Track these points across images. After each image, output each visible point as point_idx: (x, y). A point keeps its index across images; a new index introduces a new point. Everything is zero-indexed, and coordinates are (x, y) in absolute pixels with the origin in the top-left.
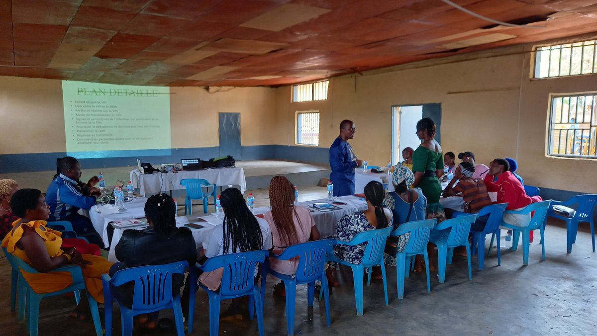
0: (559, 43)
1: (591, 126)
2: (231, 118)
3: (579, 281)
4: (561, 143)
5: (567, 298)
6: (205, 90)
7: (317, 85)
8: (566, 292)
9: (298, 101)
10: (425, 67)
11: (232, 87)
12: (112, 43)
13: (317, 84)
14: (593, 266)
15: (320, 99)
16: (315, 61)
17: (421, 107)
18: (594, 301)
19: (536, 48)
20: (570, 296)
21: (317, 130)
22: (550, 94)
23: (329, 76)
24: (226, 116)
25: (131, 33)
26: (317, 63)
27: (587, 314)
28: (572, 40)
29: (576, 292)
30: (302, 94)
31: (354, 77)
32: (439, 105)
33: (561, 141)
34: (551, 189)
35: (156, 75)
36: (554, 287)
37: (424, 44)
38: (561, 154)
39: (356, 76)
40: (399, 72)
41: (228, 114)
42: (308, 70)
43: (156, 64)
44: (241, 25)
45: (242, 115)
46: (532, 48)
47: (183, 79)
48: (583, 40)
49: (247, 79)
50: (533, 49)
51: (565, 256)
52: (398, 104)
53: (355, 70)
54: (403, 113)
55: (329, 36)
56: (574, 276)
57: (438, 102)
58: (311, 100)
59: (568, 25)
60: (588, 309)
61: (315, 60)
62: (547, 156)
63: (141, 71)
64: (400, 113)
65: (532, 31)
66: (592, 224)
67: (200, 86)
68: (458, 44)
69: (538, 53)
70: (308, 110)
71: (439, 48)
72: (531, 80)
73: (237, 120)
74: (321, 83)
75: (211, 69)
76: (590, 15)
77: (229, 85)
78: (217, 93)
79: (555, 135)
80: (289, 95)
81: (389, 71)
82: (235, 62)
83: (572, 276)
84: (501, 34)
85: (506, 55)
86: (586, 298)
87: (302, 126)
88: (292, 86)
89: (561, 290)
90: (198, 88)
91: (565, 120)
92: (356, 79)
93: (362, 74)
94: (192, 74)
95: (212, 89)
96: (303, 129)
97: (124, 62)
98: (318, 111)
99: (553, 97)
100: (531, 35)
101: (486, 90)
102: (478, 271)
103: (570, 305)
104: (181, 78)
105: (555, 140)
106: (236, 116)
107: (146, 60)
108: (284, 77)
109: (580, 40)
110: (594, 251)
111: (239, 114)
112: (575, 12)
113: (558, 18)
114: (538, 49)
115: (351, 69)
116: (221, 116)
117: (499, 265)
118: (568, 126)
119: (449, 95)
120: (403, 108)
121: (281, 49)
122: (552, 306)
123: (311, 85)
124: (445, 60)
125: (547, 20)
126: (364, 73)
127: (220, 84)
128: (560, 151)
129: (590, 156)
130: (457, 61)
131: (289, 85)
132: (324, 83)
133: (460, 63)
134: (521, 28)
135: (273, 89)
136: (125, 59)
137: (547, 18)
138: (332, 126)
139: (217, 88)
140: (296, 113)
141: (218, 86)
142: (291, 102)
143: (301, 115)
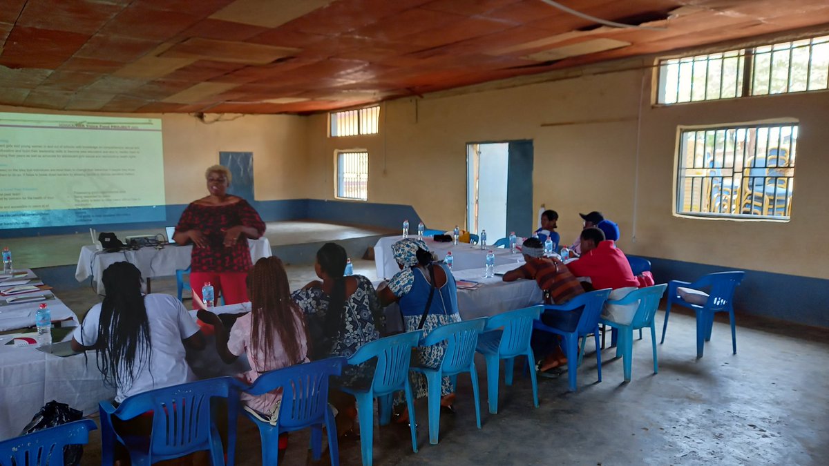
0: (690, 53)
1: (734, 173)
2: (239, 160)
3: (710, 403)
4: (694, 196)
5: (689, 433)
6: (197, 118)
7: (364, 112)
8: (690, 422)
9: (339, 135)
10: (509, 87)
11: (239, 115)
12: (15, 43)
13: (364, 110)
14: (732, 378)
15: (369, 133)
16: (352, 76)
17: (506, 145)
18: (729, 436)
19: (660, 61)
20: (695, 430)
21: (365, 177)
22: (679, 127)
23: (380, 99)
24: (230, 157)
25: (37, 27)
26: (353, 79)
27: (717, 460)
28: (708, 50)
29: (704, 421)
30: (344, 126)
31: (414, 101)
32: (530, 142)
33: (694, 193)
34: (681, 262)
35: (114, 96)
36: (673, 414)
37: (502, 52)
38: (694, 211)
39: (417, 100)
40: (476, 94)
41: (232, 153)
42: (345, 89)
43: (103, 78)
44: (212, 17)
45: (255, 156)
46: (653, 61)
47: (157, 101)
48: (723, 50)
49: (258, 102)
50: (656, 63)
51: (694, 362)
52: (474, 140)
53: (413, 91)
54: (482, 153)
55: (357, 37)
56: (706, 395)
57: (528, 138)
58: (356, 133)
59: (701, 27)
60: (719, 450)
61: (348, 74)
62: (675, 214)
63: (88, 88)
64: (479, 153)
65: (651, 34)
66: (731, 315)
67: (189, 112)
68: (550, 53)
69: (662, 68)
70: (351, 148)
71: (524, 60)
72: (653, 107)
73: (248, 163)
74: (369, 110)
75: (194, 87)
76: (728, 13)
77: (236, 112)
78: (216, 123)
79: (686, 185)
80: (324, 127)
81: (461, 93)
82: (227, 76)
83: (701, 395)
84: (607, 40)
85: (620, 71)
86: (718, 430)
87: (345, 171)
88: (329, 114)
89: (684, 419)
90: (186, 115)
91: (699, 164)
92: (417, 104)
93: (422, 97)
94: (168, 95)
95: (208, 117)
96: (345, 175)
97: (51, 74)
98: (366, 150)
99: (683, 131)
100: (650, 42)
101: (592, 121)
102: (569, 392)
103: (694, 444)
104: (153, 100)
105: (685, 193)
106: (247, 157)
107: (86, 71)
108: (313, 99)
109: (718, 50)
110: (735, 352)
111: (251, 154)
112: (706, 6)
113: (683, 16)
114: (662, 63)
115: (408, 89)
116: (223, 156)
117: (599, 381)
118: (704, 173)
119: (543, 128)
120: (482, 145)
121: (292, 58)
122: (667, 447)
123: (356, 112)
124: (537, 78)
125: (669, 18)
126: (426, 96)
127: (220, 110)
128: (693, 207)
129: (733, 213)
131: (324, 112)
132: (374, 109)
133: (558, 82)
134: (636, 31)
135: (303, 118)
136: (52, 69)
137: (668, 16)
138: (385, 172)
139: (215, 116)
140: (336, 152)
141: (217, 112)
142: (328, 136)
143: (342, 154)
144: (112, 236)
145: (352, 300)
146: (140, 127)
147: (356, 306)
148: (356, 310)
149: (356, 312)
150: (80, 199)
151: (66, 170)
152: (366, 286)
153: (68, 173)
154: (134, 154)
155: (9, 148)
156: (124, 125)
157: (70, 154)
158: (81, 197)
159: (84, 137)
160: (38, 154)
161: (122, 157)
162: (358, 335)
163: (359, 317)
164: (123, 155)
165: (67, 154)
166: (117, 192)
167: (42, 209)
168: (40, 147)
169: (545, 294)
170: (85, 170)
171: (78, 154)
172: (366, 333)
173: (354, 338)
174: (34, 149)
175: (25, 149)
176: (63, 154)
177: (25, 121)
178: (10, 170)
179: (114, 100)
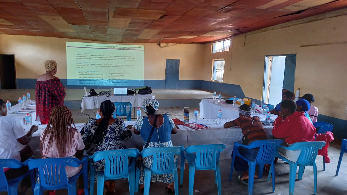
2: (174, 63)
6: (158, 45)
7: (226, 42)
9: (215, 52)
10: (287, 27)
11: (175, 44)
15: (226, 51)
17: (285, 56)
21: (223, 71)
24: (170, 61)
30: (218, 47)
32: (295, 55)
40: (271, 31)
43: (108, 28)
52: (270, 54)
54: (274, 60)
57: (294, 53)
58: (222, 51)
64: (272, 61)
70: (219, 58)
73: (177, 64)
77: (173, 43)
78: (165, 47)
80: (210, 49)
81: (264, 31)
88: (212, 43)
90: (154, 44)
92: (245, 37)
95: (162, 45)
97: (90, 27)
101: (328, 44)
106: (177, 62)
111: (179, 60)
116: (167, 61)
119: (301, 47)
121: (165, 15)
123: (223, 42)
124: (301, 21)
130: (309, 22)
131: (210, 42)
136: (87, 25)
138: (230, 69)
139: (165, 44)
140: (213, 60)
141: (167, 43)
142: (211, 53)
143: (216, 61)
144: (93, 90)
145: (109, 127)
146: (136, 49)
147: (110, 130)
148: (109, 132)
149: (109, 134)
150: (113, 76)
151: (109, 65)
152: (119, 123)
153: (110, 66)
154: (133, 59)
155: (91, 56)
156: (131, 48)
157: (111, 59)
158: (114, 75)
159: (116, 52)
160: (100, 58)
161: (129, 60)
162: (107, 145)
163: (109, 136)
164: (129, 59)
165: (110, 59)
166: (126, 74)
167: (100, 79)
168: (101, 56)
169: (243, 137)
170: (115, 65)
171: (114, 59)
172: (111, 144)
173: (104, 146)
174: (99, 57)
175: (95, 56)
176: (109, 59)
177: (96, 46)
178: (90, 64)
179: (123, 38)
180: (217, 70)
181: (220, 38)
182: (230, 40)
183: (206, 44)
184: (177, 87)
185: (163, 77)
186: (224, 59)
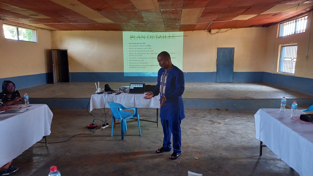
2: (227, 52)
6: (208, 32)
9: (284, 35)
13: (300, 19)
23: (308, 11)
30: (287, 30)
41: (224, 48)
58: (293, 33)
70: (289, 43)
73: (232, 53)
78: (217, 34)
80: (276, 32)
87: (284, 57)
88: (279, 24)
90: (203, 31)
95: (213, 31)
106: (231, 50)
111: (234, 48)
116: (219, 50)
123: (295, 21)
127: (219, 28)
131: (276, 24)
138: (307, 57)
139: (217, 30)
140: (280, 46)
142: (277, 37)
143: (283, 48)
179: (166, 26)
180: (285, 59)
181: (291, 16)
182: (306, 17)
183: (269, 27)
184: (231, 80)
185: (213, 69)
186: (296, 44)
